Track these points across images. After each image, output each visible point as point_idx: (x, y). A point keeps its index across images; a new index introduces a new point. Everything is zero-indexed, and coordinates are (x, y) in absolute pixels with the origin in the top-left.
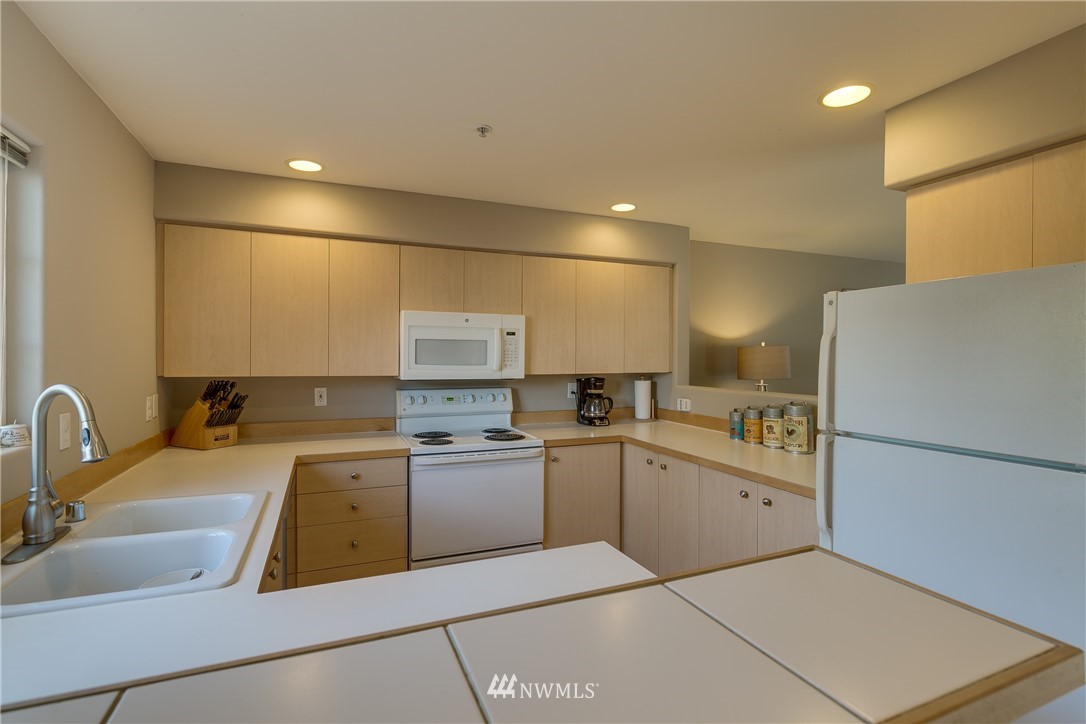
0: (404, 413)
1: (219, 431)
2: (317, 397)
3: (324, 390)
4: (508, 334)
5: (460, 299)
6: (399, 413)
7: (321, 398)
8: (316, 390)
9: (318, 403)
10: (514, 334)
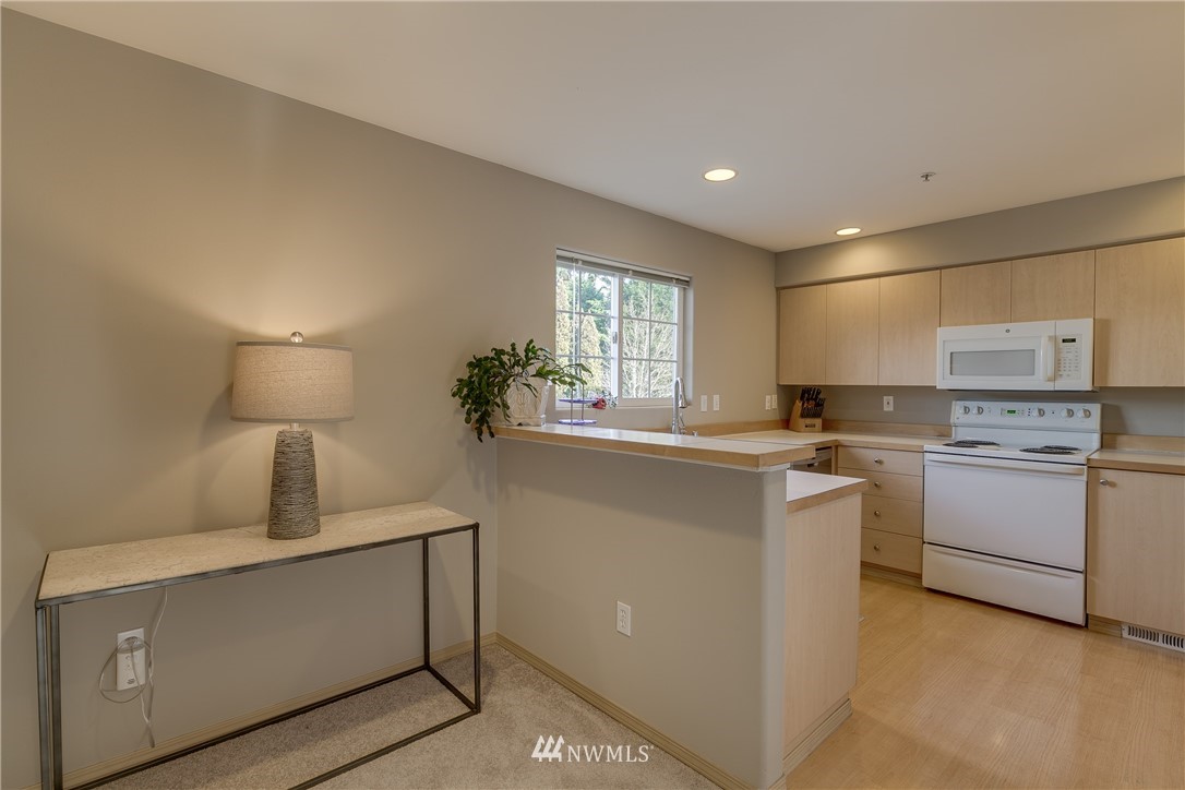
0: (956, 421)
1: (809, 421)
2: (885, 403)
3: (891, 398)
4: (1064, 341)
5: (1006, 310)
6: (952, 421)
7: (888, 404)
8: (885, 398)
9: (886, 409)
10: (1074, 340)
